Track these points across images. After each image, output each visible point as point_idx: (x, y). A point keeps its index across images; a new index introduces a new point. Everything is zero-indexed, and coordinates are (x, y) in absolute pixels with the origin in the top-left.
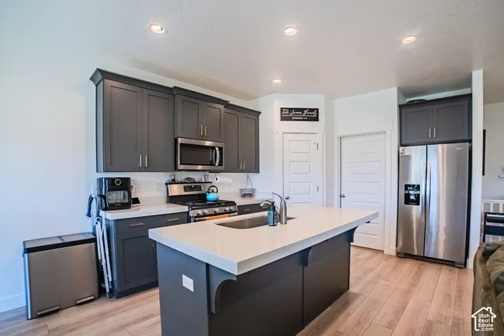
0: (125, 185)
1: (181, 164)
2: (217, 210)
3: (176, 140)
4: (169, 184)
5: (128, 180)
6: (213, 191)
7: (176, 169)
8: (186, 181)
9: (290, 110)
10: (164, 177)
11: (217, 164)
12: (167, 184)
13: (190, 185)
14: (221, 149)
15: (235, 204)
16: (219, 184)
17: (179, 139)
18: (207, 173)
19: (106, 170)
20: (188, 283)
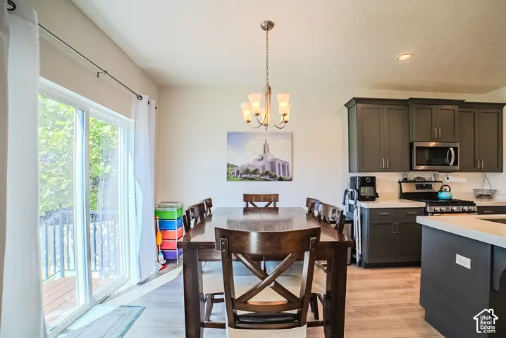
0: (371, 182)
1: (417, 165)
2: (455, 208)
3: (411, 145)
4: (403, 182)
5: (373, 179)
6: (445, 190)
7: (411, 169)
8: (417, 180)
10: (397, 177)
11: (451, 164)
12: (400, 182)
13: (420, 183)
14: (455, 149)
15: (475, 205)
16: (451, 183)
17: (415, 143)
18: (438, 173)
19: (359, 171)
20: (463, 261)
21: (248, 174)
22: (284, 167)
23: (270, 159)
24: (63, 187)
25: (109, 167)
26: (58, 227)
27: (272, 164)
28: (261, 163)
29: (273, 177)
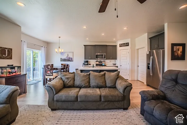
0: (87, 62)
1: (96, 58)
8: (99, 61)
9: (122, 44)
11: (104, 58)
12: (96, 62)
14: (105, 55)
17: (96, 54)
21: (65, 60)
22: (71, 59)
23: (69, 57)
24: (29, 63)
25: (38, 58)
26: (28, 72)
27: (69, 58)
28: (67, 58)
29: (69, 61)
